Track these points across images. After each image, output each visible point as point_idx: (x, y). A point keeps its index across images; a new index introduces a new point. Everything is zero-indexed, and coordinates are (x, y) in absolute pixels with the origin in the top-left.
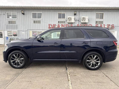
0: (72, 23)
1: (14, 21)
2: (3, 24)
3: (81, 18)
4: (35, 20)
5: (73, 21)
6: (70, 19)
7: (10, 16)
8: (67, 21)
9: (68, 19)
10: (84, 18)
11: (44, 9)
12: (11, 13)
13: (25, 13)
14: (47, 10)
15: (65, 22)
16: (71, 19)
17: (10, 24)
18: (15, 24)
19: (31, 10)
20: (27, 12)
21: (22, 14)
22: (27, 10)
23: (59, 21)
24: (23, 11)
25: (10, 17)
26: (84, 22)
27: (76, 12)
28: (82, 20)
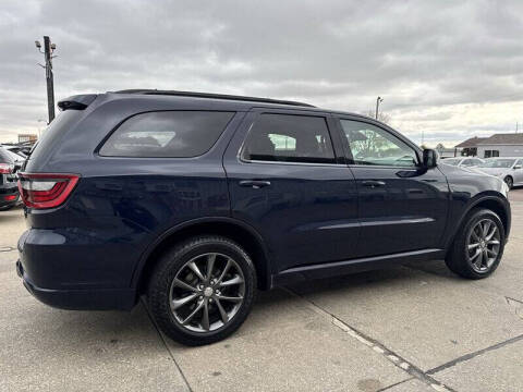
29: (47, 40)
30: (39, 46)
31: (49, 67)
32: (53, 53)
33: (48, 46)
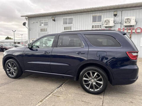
0: (111, 27)
1: (46, 28)
2: (36, 33)
3: (124, 20)
4: (65, 26)
5: (111, 24)
6: (107, 22)
7: (42, 23)
8: (103, 24)
9: (105, 21)
10: (128, 19)
11: (75, 13)
12: (44, 20)
13: (56, 19)
14: (79, 14)
15: (100, 26)
16: (109, 22)
17: (42, 32)
18: (47, 32)
19: (62, 16)
20: (58, 18)
21: (53, 20)
22: (58, 16)
23: (93, 26)
24: (53, 18)
25: (42, 25)
26: (129, 25)
27: (116, 12)
28: (125, 22)
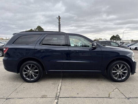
29: (59, 16)
30: (57, 18)
31: (59, 23)
32: (60, 19)
33: (59, 18)
